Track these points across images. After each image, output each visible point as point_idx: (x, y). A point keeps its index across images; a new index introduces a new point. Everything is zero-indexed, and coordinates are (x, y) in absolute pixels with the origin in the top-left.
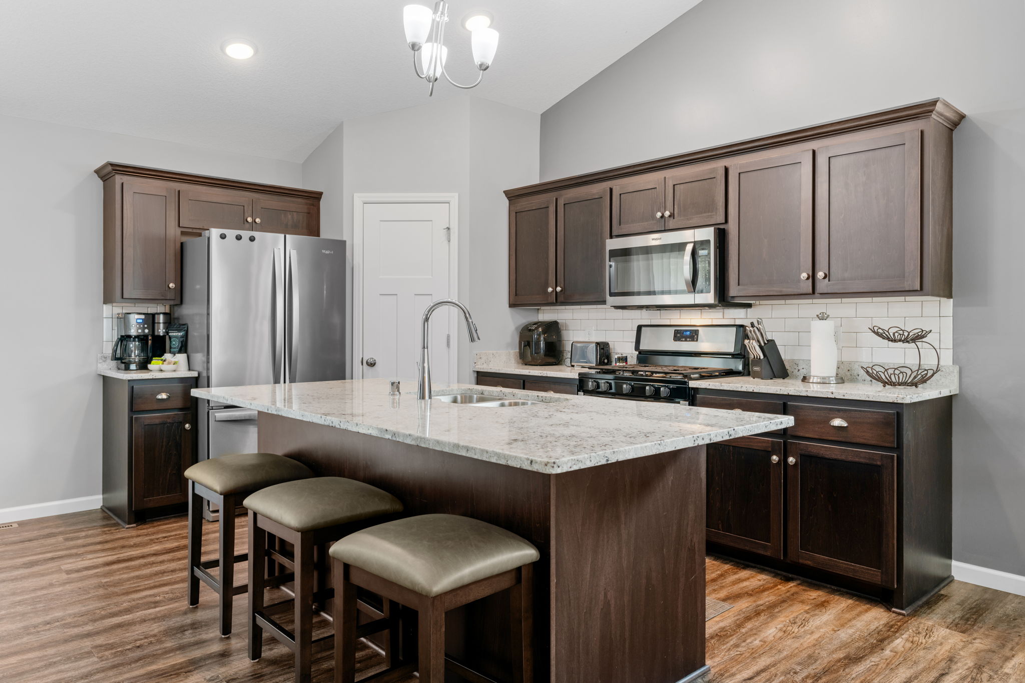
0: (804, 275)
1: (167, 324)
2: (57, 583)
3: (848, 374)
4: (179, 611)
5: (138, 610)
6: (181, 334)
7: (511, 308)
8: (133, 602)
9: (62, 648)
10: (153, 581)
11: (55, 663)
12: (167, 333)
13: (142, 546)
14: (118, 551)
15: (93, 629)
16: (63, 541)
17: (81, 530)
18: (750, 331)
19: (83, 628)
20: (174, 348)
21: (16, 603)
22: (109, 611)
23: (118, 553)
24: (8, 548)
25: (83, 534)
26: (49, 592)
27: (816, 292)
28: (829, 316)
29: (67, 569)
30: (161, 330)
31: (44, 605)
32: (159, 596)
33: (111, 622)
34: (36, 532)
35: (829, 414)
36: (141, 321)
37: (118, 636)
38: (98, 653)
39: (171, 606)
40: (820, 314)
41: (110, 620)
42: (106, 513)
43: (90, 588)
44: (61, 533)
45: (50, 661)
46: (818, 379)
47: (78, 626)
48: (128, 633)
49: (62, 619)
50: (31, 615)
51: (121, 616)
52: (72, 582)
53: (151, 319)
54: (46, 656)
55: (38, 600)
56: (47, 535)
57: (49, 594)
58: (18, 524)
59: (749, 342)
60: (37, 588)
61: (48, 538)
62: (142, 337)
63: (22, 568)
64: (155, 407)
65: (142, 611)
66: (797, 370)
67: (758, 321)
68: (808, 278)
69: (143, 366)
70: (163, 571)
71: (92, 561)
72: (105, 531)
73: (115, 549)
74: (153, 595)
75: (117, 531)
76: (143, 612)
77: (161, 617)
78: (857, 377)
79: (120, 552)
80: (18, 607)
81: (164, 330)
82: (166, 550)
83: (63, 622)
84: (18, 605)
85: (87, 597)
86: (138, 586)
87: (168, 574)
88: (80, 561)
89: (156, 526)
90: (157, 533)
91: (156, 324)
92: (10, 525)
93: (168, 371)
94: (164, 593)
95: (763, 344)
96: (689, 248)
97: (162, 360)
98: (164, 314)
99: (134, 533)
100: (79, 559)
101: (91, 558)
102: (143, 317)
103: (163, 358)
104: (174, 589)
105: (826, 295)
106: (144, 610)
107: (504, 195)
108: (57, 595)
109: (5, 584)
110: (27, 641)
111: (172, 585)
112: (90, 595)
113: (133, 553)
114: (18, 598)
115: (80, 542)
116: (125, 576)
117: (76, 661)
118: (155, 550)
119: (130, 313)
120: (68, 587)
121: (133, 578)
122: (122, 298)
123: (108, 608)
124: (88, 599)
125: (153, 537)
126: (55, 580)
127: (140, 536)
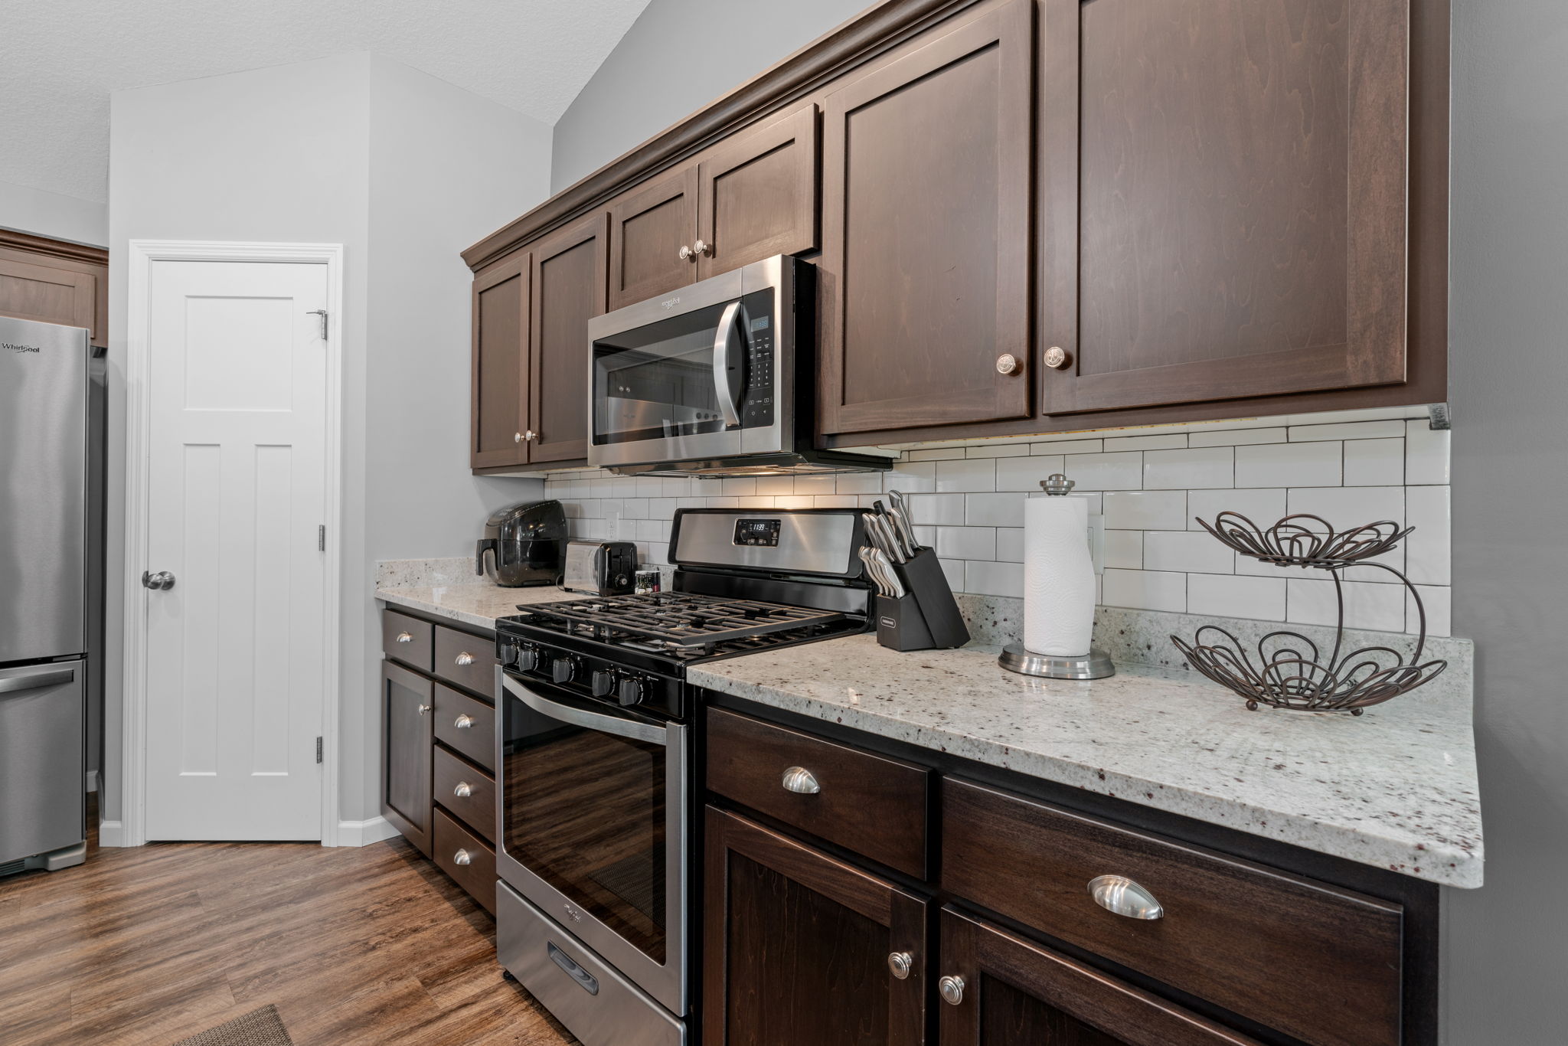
0: (1006, 362)
3: (1121, 641)
7: (477, 479)
18: (872, 524)
27: (1039, 413)
28: (1072, 484)
35: (1087, 850)
40: (1050, 478)
46: (1042, 663)
59: (869, 554)
66: (990, 624)
67: (892, 499)
68: (1015, 373)
78: (1145, 651)
95: (902, 560)
96: (728, 315)
105: (1070, 420)
107: (463, 261)
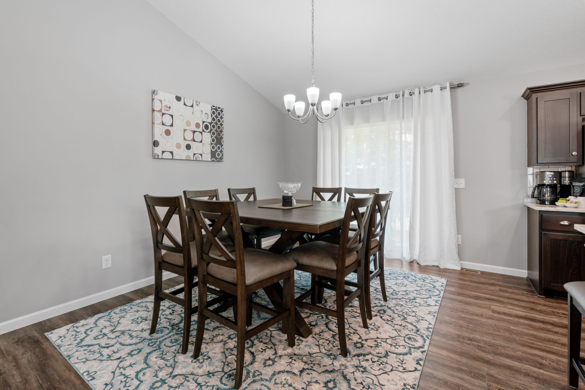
1: (571, 178)
2: (485, 316)
4: (560, 384)
5: (526, 363)
6: (582, 184)
8: (525, 354)
9: (471, 363)
10: (545, 345)
11: (463, 370)
12: (571, 183)
13: (545, 314)
14: (528, 311)
15: (492, 360)
16: (498, 290)
17: (510, 288)
19: (487, 355)
20: (577, 193)
21: (461, 317)
22: (507, 351)
23: (528, 312)
24: (471, 284)
25: (511, 290)
26: (479, 319)
29: (493, 309)
30: (567, 181)
31: (473, 326)
32: (546, 360)
33: (506, 362)
34: (487, 280)
36: (551, 176)
37: (506, 375)
38: (489, 381)
39: (553, 375)
41: (505, 359)
42: (529, 282)
43: (501, 328)
44: (499, 285)
45: (461, 367)
47: (485, 352)
48: (514, 378)
49: (478, 341)
50: (464, 329)
51: (513, 361)
52: (493, 319)
53: (559, 175)
54: (460, 362)
55: (472, 321)
56: (492, 284)
57: (478, 320)
58: (481, 273)
60: (474, 313)
61: (491, 285)
62: (553, 185)
63: (472, 298)
64: (559, 229)
65: (529, 365)
69: (553, 203)
70: (555, 341)
71: (509, 310)
72: (524, 293)
73: (526, 308)
74: (541, 357)
75: (532, 296)
76: (530, 367)
77: (542, 379)
79: (529, 312)
80: (461, 321)
81: (569, 182)
82: (562, 325)
83: (478, 344)
84: (461, 319)
85: (497, 334)
86: (533, 344)
87: (558, 345)
88: (502, 307)
89: (560, 303)
90: (559, 308)
91: (562, 178)
92: (476, 271)
93: (571, 207)
94: (550, 360)
97: (566, 200)
98: (569, 171)
99: (542, 302)
100: (502, 306)
101: (509, 308)
102: (553, 173)
103: (567, 199)
104: (560, 361)
106: (531, 366)
108: (482, 324)
109: (461, 303)
110: (456, 345)
111: (559, 356)
112: (500, 334)
113: (537, 316)
114: (463, 315)
115: (507, 295)
116: (526, 331)
117: (474, 378)
118: (554, 321)
119: (545, 172)
120: (490, 321)
121: (531, 335)
122: (537, 163)
123: (507, 349)
124: (497, 335)
125: (555, 310)
126: (484, 313)
127: (546, 306)
